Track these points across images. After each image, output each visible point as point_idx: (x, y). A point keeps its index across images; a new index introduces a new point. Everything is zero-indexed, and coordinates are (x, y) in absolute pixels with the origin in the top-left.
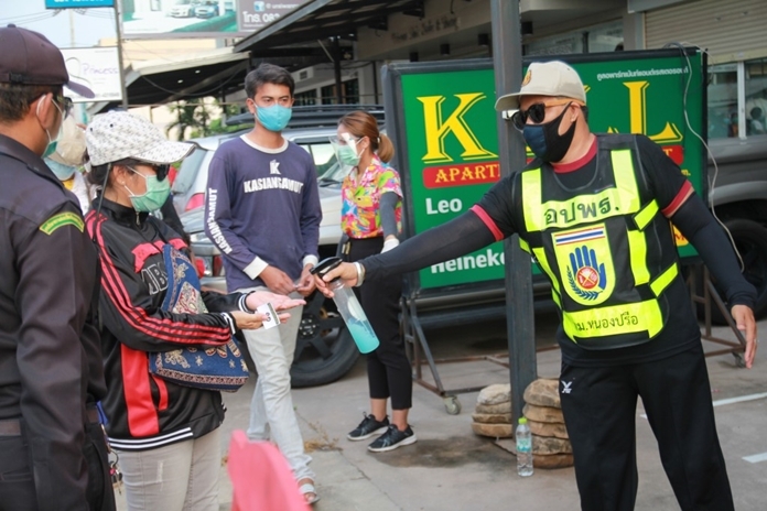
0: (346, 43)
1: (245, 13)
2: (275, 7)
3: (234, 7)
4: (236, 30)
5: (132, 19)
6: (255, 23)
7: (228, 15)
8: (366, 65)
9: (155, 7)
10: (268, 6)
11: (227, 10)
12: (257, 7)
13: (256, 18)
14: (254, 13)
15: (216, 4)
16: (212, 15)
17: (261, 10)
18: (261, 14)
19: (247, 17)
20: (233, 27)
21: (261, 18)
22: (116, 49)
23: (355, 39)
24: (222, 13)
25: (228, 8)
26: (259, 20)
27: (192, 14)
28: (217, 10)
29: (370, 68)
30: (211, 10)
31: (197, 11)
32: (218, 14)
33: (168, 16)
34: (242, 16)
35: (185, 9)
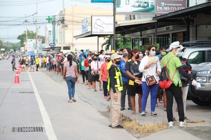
0: (192, 18)
1: (157, 6)
2: (168, 5)
3: (154, 4)
4: (154, 12)
5: (119, 7)
6: (161, 10)
7: (152, 7)
8: (194, 26)
9: (127, 3)
10: (166, 4)
11: (151, 5)
12: (162, 4)
13: (161, 8)
14: (160, 7)
15: (148, 3)
16: (146, 7)
17: (163, 5)
18: (163, 7)
19: (158, 8)
20: (153, 11)
21: (163, 8)
22: (113, 17)
23: (195, 17)
24: (150, 6)
25: (152, 4)
26: (162, 9)
27: (139, 6)
28: (148, 5)
29: (195, 28)
30: (146, 5)
31: (141, 5)
32: (148, 6)
33: (131, 6)
34: (156, 7)
35: (137, 4)
